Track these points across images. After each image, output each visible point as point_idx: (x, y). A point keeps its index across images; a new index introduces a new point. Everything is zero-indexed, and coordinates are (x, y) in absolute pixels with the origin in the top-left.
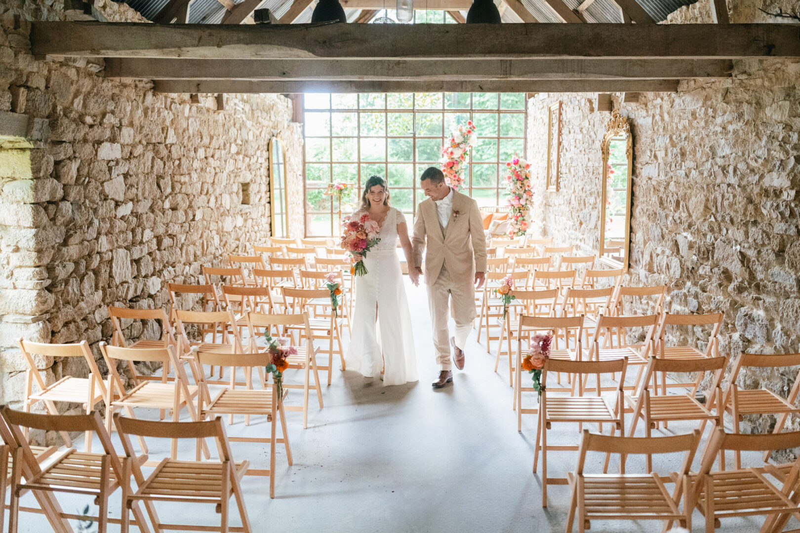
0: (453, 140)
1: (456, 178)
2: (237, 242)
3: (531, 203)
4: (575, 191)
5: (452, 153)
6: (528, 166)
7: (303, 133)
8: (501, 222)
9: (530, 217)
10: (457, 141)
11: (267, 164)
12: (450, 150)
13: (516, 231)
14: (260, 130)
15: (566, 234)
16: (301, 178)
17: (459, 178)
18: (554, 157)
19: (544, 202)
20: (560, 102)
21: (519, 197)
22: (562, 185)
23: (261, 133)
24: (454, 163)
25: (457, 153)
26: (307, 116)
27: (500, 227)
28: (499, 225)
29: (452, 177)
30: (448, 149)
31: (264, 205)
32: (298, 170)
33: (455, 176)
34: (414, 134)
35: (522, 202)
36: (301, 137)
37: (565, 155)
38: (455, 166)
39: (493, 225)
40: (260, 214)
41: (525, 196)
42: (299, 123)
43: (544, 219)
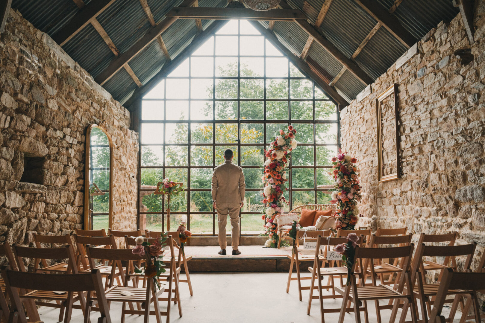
0: (276, 143)
1: (280, 178)
2: (6, 228)
3: (360, 197)
4: (435, 169)
5: (275, 155)
6: (354, 160)
7: (139, 140)
8: (328, 217)
9: (358, 211)
10: (279, 143)
11: (81, 148)
12: (273, 152)
13: (344, 226)
14: (74, 108)
15: (421, 222)
16: (135, 180)
17: (282, 178)
18: (389, 144)
19: (372, 196)
20: (395, 85)
21: (346, 191)
22: (406, 169)
23: (74, 112)
24: (276, 165)
25: (280, 155)
26: (144, 127)
27: (327, 222)
28: (326, 220)
29: (276, 177)
30: (271, 151)
31: (74, 193)
32: (132, 171)
33: (278, 176)
34: (239, 141)
35: (350, 196)
36: (137, 143)
37: (407, 136)
38: (278, 167)
39: (321, 221)
40: (63, 200)
41: (352, 190)
42: (136, 131)
43: (375, 213)
